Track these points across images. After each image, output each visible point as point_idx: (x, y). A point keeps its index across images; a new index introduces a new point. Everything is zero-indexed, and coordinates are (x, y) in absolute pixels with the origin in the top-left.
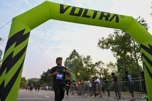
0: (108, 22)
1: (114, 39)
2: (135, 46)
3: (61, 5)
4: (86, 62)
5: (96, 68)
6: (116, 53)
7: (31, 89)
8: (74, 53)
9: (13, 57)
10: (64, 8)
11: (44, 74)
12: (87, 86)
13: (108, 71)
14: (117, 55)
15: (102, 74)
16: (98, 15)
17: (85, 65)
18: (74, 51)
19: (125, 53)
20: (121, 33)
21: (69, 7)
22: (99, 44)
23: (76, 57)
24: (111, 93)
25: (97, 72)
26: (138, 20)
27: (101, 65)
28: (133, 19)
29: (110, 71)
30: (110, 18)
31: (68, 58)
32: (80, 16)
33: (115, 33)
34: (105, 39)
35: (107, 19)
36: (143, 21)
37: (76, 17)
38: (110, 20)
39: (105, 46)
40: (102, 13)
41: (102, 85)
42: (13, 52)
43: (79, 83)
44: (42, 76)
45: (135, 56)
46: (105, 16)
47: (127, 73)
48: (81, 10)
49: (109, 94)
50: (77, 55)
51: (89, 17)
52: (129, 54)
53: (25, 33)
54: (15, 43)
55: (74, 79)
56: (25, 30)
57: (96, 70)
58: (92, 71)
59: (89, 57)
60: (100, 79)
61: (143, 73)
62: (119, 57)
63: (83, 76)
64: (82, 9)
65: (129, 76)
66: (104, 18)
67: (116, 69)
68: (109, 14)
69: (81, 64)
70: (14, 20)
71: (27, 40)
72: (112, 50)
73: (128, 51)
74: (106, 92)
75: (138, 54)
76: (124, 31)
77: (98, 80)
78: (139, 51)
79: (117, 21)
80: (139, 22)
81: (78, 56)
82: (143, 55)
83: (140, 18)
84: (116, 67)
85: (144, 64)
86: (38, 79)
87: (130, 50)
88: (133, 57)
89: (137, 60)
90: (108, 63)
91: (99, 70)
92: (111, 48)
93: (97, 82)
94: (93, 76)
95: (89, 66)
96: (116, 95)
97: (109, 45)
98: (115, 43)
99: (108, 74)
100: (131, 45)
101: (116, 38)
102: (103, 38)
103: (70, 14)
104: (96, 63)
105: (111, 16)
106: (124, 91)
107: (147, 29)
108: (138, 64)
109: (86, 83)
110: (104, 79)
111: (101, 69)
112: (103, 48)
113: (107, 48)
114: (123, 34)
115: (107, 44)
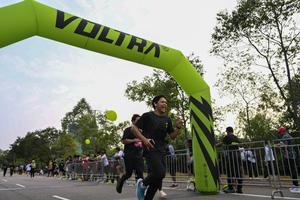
0: (142, 54)
1: (152, 85)
2: (183, 100)
3: (58, 11)
4: (103, 122)
8: (83, 105)
10: (65, 19)
11: (18, 141)
17: (100, 127)
18: (83, 101)
20: (163, 77)
21: (74, 18)
22: (127, 92)
23: (85, 112)
26: (191, 59)
28: (182, 55)
30: (145, 49)
31: (70, 114)
32: (94, 37)
33: (155, 75)
34: (138, 83)
35: (140, 50)
36: (198, 61)
37: (86, 38)
38: (146, 53)
39: (137, 96)
40: (134, 38)
43: (87, 158)
45: (183, 115)
46: (138, 44)
48: (97, 27)
50: (88, 108)
51: (110, 41)
52: (174, 111)
55: (79, 152)
58: (113, 138)
61: (190, 142)
63: (96, 146)
64: (100, 26)
65: (170, 146)
66: (136, 47)
68: (144, 42)
69: (93, 125)
72: (148, 103)
73: (173, 107)
75: (187, 113)
76: (168, 73)
78: (187, 109)
79: (157, 54)
80: (192, 62)
81: (90, 111)
82: (192, 113)
83: (194, 56)
85: (193, 127)
86: (5, 152)
87: (175, 104)
88: (181, 117)
89: (185, 122)
92: (146, 99)
94: (113, 147)
95: (109, 129)
97: (144, 94)
98: (154, 91)
100: (178, 97)
101: (156, 84)
102: (134, 82)
103: (76, 32)
104: (121, 125)
105: (148, 46)
107: (202, 74)
108: (186, 130)
109: (100, 160)
112: (133, 98)
113: (141, 99)
114: (167, 79)
115: (141, 93)
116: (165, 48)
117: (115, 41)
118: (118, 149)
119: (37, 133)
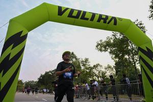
0: (106, 24)
1: (112, 41)
2: (133, 49)
3: (59, 7)
4: (84, 65)
5: (94, 70)
6: (114, 56)
7: (28, 92)
8: (72, 56)
9: (10, 59)
11: (41, 76)
12: (85, 89)
13: (106, 74)
14: (115, 57)
15: (100, 77)
16: (97, 18)
17: (83, 68)
18: (73, 53)
19: (123, 56)
20: (119, 36)
21: (67, 9)
22: (97, 47)
23: (74, 60)
24: (109, 96)
25: (95, 75)
26: (136, 23)
27: (99, 67)
28: (131, 22)
29: (108, 74)
30: (108, 21)
33: (113, 35)
34: (103, 41)
35: (105, 22)
36: (141, 24)
37: (74, 19)
38: (108, 23)
39: (103, 49)
40: (101, 16)
41: (99, 88)
42: (10, 54)
43: (77, 86)
44: (39, 79)
45: (133, 59)
47: (125, 76)
48: (79, 12)
49: (107, 97)
50: (75, 57)
51: (87, 19)
52: (126, 57)
53: (22, 35)
54: (12, 45)
56: (22, 32)
57: (94, 73)
58: (90, 74)
59: (87, 60)
60: (98, 81)
62: (117, 60)
63: (81, 79)
64: (81, 11)
65: (127, 79)
66: (102, 21)
67: (114, 72)
68: (107, 17)
69: (79, 67)
70: (11, 21)
71: (24, 42)
72: (110, 53)
73: (126, 54)
74: (104, 95)
75: (136, 57)
76: (121, 33)
77: (96, 83)
78: (137, 54)
79: (115, 23)
80: (137, 25)
81: (76, 59)
82: (141, 58)
83: (138, 21)
84: (114, 70)
85: (142, 66)
86: (35, 82)
87: (128, 52)
88: (131, 60)
89: (135, 63)
90: (106, 66)
91: (97, 73)
92: (109, 50)
93: (95, 85)
94: (91, 79)
95: (87, 68)
96: (114, 98)
97: (107, 47)
98: (113, 45)
99: (106, 76)
100: (129, 48)
101: (114, 41)
102: (101, 41)
104: (94, 66)
105: (109, 19)
106: (122, 94)
107: (144, 32)
108: (136, 67)
109: (84, 86)
110: (102, 82)
111: (99, 72)
112: (101, 50)
113: (105, 51)
114: (121, 37)
115: (105, 47)
116: (120, 19)
117: (90, 19)
118: (94, 81)
119: (50, 72)
